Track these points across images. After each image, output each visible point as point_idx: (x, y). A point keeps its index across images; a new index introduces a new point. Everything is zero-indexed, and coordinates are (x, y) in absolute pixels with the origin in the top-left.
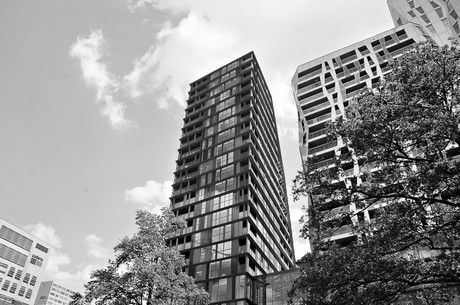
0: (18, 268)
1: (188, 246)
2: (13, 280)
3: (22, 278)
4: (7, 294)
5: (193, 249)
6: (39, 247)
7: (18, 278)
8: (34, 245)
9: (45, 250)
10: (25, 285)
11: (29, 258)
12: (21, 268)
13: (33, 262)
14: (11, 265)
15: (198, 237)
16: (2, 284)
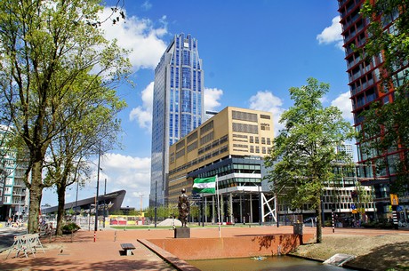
0: (254, 136)
1: (371, 82)
2: (255, 145)
3: (260, 142)
4: (255, 154)
5: (375, 84)
6: (262, 116)
7: (257, 142)
8: (259, 116)
9: (268, 117)
10: (264, 145)
11: (259, 127)
12: (256, 135)
13: (263, 128)
14: (249, 135)
15: (377, 72)
16: (249, 149)
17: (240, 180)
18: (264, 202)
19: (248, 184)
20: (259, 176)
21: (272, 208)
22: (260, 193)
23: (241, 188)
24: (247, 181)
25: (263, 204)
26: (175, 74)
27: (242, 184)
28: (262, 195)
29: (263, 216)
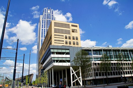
0: (68, 35)
2: (68, 40)
3: (72, 39)
4: (68, 45)
6: (73, 26)
7: (70, 39)
8: (70, 25)
9: (76, 26)
10: (74, 41)
11: (71, 31)
14: (65, 35)
16: (64, 42)
17: (56, 59)
18: (73, 72)
19: (61, 61)
20: (68, 56)
21: (79, 76)
22: (69, 67)
23: (56, 64)
24: (61, 59)
25: (71, 74)
26: (44, 23)
27: (57, 61)
28: (71, 68)
29: (72, 82)
